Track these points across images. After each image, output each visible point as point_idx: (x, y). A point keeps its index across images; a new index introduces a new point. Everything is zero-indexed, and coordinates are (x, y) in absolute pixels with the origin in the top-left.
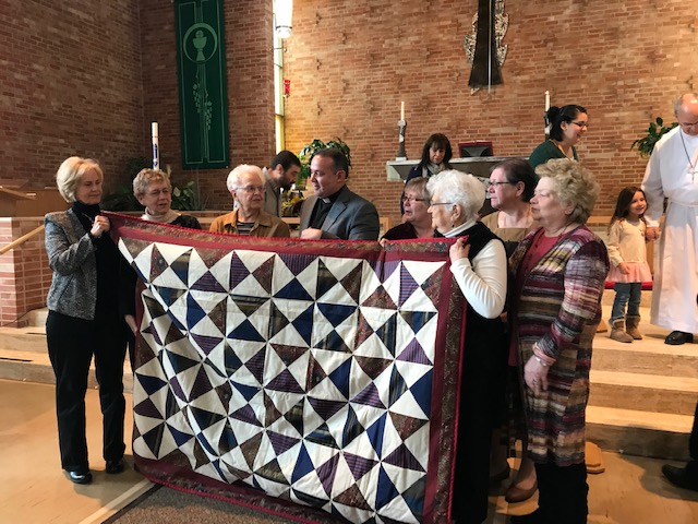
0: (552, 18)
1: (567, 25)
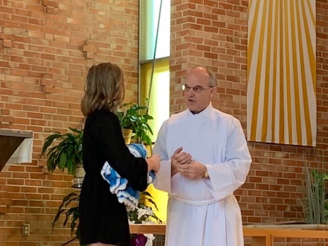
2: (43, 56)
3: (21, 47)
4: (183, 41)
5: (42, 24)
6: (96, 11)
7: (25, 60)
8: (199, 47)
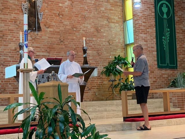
0: (61, 5)
1: (67, 9)
2: (98, 45)
3: (92, 43)
4: (137, 38)
5: (97, 36)
6: (112, 31)
7: (93, 46)
8: (142, 39)
